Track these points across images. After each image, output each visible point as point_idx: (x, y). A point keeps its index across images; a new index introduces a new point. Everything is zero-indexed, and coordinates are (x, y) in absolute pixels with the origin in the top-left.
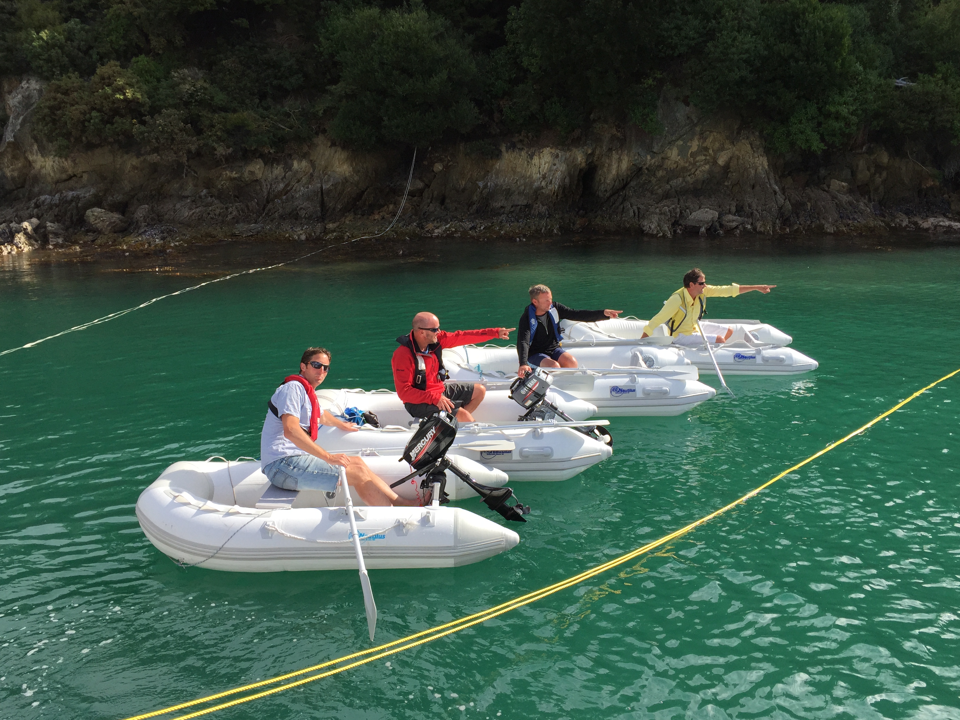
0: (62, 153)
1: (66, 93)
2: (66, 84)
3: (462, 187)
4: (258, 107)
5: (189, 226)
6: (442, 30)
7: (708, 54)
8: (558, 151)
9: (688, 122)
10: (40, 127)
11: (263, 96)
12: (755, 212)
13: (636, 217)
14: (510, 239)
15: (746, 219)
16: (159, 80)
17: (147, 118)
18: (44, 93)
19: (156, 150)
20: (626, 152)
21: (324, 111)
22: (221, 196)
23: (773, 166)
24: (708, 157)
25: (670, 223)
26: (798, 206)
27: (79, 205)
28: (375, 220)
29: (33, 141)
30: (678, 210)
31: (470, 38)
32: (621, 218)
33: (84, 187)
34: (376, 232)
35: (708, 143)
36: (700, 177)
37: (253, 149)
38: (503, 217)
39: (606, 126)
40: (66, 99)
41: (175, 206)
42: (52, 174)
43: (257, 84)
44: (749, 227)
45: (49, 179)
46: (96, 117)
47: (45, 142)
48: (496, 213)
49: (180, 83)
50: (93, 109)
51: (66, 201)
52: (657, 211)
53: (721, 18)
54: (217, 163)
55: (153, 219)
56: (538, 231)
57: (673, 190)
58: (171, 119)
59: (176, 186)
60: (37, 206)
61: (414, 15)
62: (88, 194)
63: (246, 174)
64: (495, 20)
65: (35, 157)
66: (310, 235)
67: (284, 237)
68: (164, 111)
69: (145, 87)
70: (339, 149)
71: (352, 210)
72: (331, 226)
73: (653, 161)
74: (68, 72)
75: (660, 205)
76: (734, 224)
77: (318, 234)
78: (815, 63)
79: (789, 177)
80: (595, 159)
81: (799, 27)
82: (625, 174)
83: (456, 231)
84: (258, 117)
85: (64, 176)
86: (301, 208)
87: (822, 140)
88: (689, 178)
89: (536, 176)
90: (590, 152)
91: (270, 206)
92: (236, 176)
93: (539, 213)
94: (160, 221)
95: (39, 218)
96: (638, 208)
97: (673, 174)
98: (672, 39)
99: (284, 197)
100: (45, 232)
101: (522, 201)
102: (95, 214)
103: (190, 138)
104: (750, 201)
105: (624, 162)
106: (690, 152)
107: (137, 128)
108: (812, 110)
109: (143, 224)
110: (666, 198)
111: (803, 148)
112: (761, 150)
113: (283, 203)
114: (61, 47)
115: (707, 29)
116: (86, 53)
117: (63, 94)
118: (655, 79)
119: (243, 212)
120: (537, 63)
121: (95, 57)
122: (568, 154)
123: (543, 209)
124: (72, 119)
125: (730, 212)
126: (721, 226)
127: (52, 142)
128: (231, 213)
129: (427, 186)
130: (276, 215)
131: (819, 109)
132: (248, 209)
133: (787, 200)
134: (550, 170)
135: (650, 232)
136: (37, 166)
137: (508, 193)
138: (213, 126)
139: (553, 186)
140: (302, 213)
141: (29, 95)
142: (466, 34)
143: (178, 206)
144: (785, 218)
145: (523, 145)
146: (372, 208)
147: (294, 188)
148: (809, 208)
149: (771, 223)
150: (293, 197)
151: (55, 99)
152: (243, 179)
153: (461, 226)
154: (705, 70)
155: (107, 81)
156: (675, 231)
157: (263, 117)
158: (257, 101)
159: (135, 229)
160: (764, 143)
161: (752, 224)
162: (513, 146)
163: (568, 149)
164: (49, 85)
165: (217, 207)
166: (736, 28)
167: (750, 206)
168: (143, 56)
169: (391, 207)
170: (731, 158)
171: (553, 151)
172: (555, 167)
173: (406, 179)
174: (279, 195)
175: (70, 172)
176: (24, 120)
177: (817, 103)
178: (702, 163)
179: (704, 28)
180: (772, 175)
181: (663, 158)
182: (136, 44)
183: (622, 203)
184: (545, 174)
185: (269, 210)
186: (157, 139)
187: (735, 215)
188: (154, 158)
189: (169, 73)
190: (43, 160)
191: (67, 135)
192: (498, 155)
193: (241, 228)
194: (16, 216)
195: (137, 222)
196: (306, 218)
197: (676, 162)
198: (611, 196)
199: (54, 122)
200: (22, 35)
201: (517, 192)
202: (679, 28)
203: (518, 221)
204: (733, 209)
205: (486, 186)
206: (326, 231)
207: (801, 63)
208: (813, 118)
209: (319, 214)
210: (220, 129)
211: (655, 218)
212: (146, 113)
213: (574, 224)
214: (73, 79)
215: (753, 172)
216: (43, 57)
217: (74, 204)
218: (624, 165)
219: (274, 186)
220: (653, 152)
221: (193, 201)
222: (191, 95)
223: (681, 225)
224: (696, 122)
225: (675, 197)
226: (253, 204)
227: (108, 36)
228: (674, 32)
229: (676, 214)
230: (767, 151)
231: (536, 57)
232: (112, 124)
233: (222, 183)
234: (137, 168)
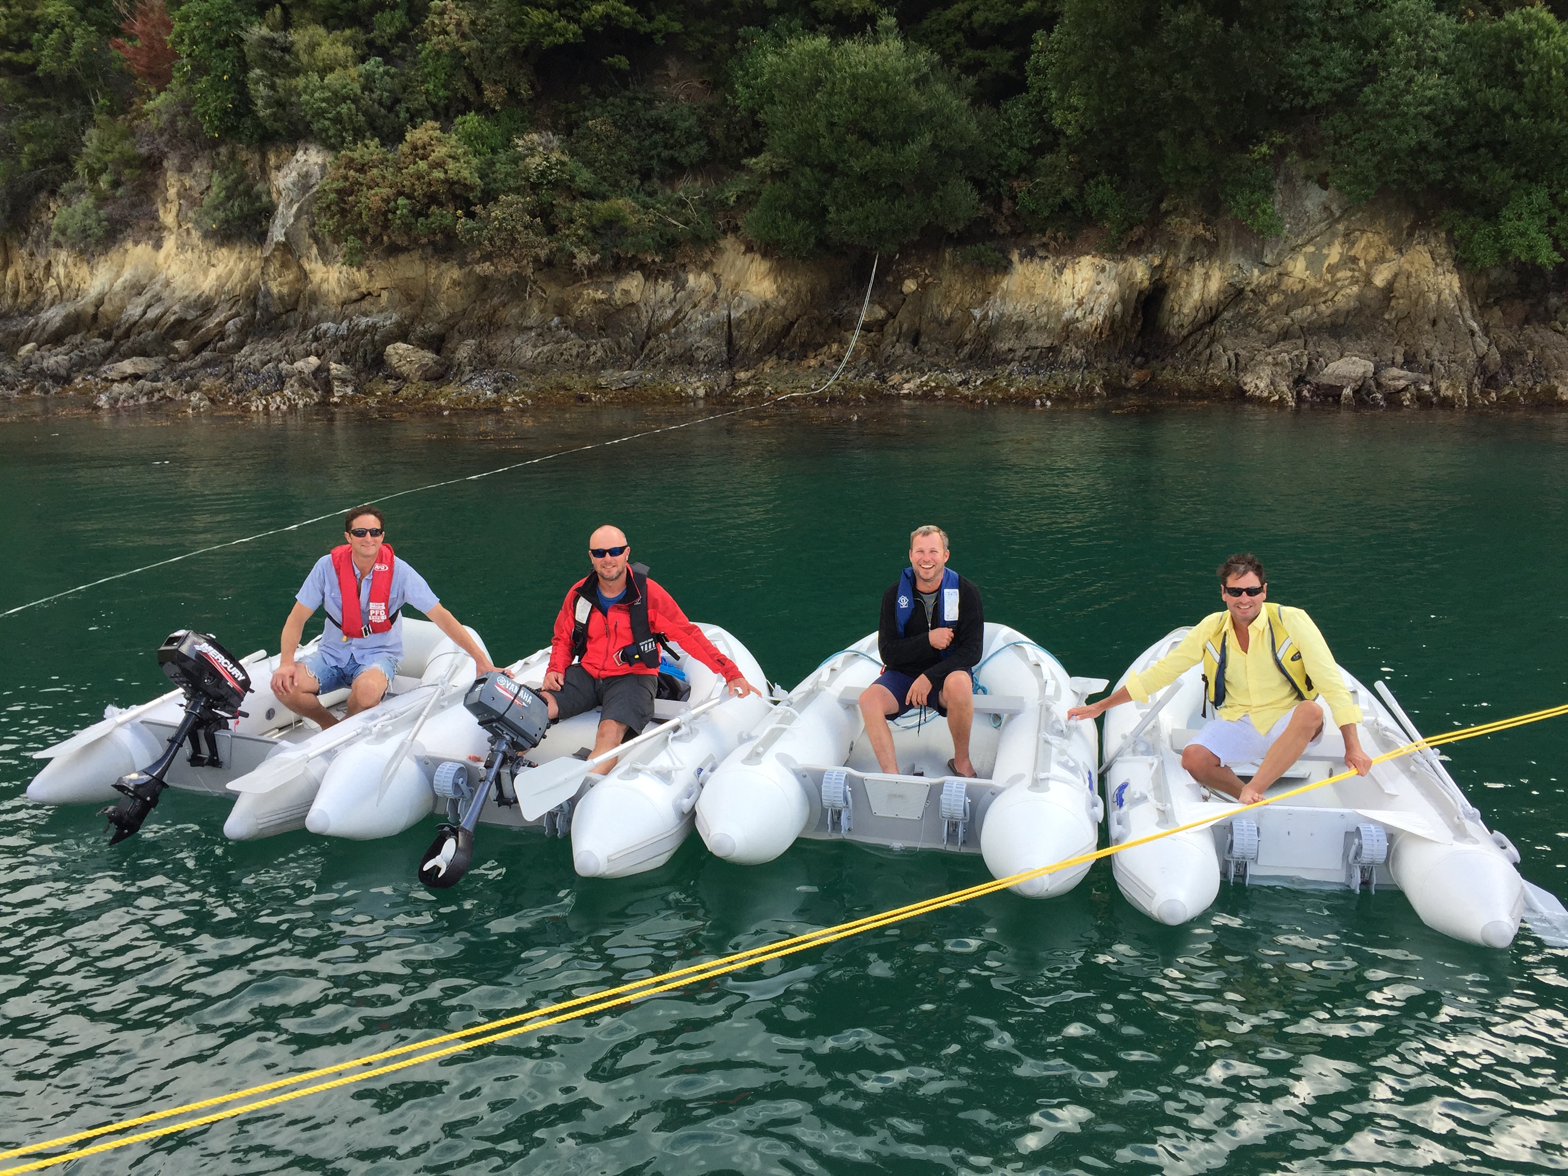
0: (354, 259)
1: (362, 169)
2: (362, 156)
3: (946, 317)
4: (638, 191)
5: (533, 371)
6: (925, 69)
7: (1365, 105)
8: (1104, 261)
9: (1325, 215)
10: (324, 221)
11: (646, 175)
12: (1437, 364)
13: (1233, 368)
14: (1024, 402)
15: (1422, 376)
16: (494, 151)
17: (478, 209)
18: (329, 169)
19: (487, 257)
20: (1218, 263)
21: (738, 197)
22: (580, 328)
23: (1469, 289)
24: (1356, 274)
25: (1291, 379)
26: (1511, 357)
27: (377, 338)
28: (810, 367)
29: (311, 241)
30: (1305, 359)
31: (970, 81)
32: (1207, 371)
33: (381, 311)
34: (813, 386)
35: (1355, 251)
36: (1342, 304)
37: (629, 255)
38: (1014, 366)
39: (1188, 221)
40: (361, 178)
41: (513, 342)
42: (337, 291)
43: (638, 157)
44: (1427, 388)
45: (333, 299)
46: (404, 206)
47: (328, 240)
48: (1002, 359)
49: (527, 156)
50: (400, 193)
51: (358, 331)
52: (1270, 359)
53: (1389, 46)
54: (575, 277)
55: (481, 361)
56: (1069, 389)
57: (1296, 326)
58: (512, 209)
59: (516, 311)
60: (316, 338)
61: (882, 47)
62: (389, 322)
63: (617, 295)
64: (1011, 53)
65: (313, 265)
66: (712, 389)
67: (673, 391)
68: (502, 197)
69: (475, 161)
70: (758, 256)
71: (775, 352)
72: (742, 375)
73: (1264, 278)
74: (364, 137)
75: (1272, 350)
76: (1402, 383)
77: (723, 387)
78: (1549, 121)
79: (1496, 308)
80: (1165, 275)
81: (1521, 62)
82: (1215, 299)
83: (938, 387)
84: (637, 207)
85: (354, 295)
86: (698, 348)
87: (1556, 247)
88: (1323, 307)
89: (1068, 301)
90: (1157, 262)
91: (652, 343)
92: (603, 297)
93: (1072, 361)
94: (493, 365)
95: (318, 356)
96: (1237, 355)
97: (1297, 299)
98: (1304, 80)
99: (673, 330)
100: (327, 377)
101: (1044, 341)
102: (400, 351)
103: (539, 239)
104: (1428, 345)
105: (1213, 279)
106: (1326, 265)
107: (463, 224)
108: (1540, 196)
109: (468, 368)
110: (1284, 339)
111: (1523, 259)
112: (1448, 263)
113: (670, 338)
114: (355, 101)
115: (1365, 64)
116: (390, 109)
117: (357, 171)
118: (1271, 145)
119: (611, 352)
120: (1077, 121)
121: (403, 115)
122: (1121, 266)
123: (1077, 354)
124: (370, 209)
125: (1393, 364)
126: (1379, 385)
127: (338, 244)
128: (594, 353)
129: (892, 315)
130: (662, 356)
131: (1552, 197)
132: (619, 348)
133: (1493, 345)
134: (1091, 292)
135: (1257, 393)
136: (316, 278)
137: (1021, 327)
138: (572, 221)
139: (1094, 318)
140: (700, 355)
141: (307, 172)
142: (963, 76)
143: (518, 342)
144: (1489, 375)
145: (1048, 251)
146: (807, 348)
147: (688, 317)
148: (1530, 358)
149: (1464, 383)
150: (685, 330)
151: (346, 178)
152: (613, 303)
153: (945, 379)
154: (1358, 131)
155: (421, 152)
156: (1299, 393)
157: (646, 207)
158: (637, 182)
159: (456, 375)
160: (1453, 251)
161: (1431, 384)
162: (1030, 254)
163: (1122, 259)
164: (337, 158)
165: (573, 345)
166: (1414, 63)
167: (1428, 354)
168: (473, 113)
169: (835, 347)
170: (1396, 276)
171: (1097, 261)
172: (1099, 288)
173: (860, 305)
174: (664, 327)
175: (363, 289)
176: (300, 209)
177: (1550, 187)
178: (1346, 283)
179: (1360, 63)
180: (1467, 304)
181: (1280, 274)
182: (463, 95)
183: (1208, 347)
184: (1083, 298)
185: (651, 350)
186: (491, 240)
187: (1402, 368)
188: (485, 268)
189: (509, 140)
190: (325, 269)
191: (363, 233)
192: (1005, 268)
193: (609, 377)
194: (287, 352)
195: (459, 365)
196: (705, 363)
197: (1302, 281)
198: (1190, 334)
199: (343, 212)
200: (300, 82)
201: (1035, 327)
202: (1316, 63)
203: (1037, 374)
204: (1399, 359)
205: (985, 317)
206: (734, 384)
207: (1524, 121)
208: (1541, 211)
209: (725, 357)
210: (582, 225)
211: (1266, 372)
212: (476, 201)
213: (1127, 379)
214: (372, 148)
215: (1434, 298)
216: (330, 116)
217: (368, 336)
218: (1214, 285)
219: (658, 313)
220: (1263, 263)
221: (539, 335)
222: (543, 174)
223: (1309, 383)
224: (1337, 215)
225: (1299, 337)
226: (626, 341)
227: (423, 82)
228: (1308, 68)
229: (1301, 364)
230: (1460, 265)
231: (1076, 110)
232: (427, 217)
233: (581, 308)
234: (459, 284)
